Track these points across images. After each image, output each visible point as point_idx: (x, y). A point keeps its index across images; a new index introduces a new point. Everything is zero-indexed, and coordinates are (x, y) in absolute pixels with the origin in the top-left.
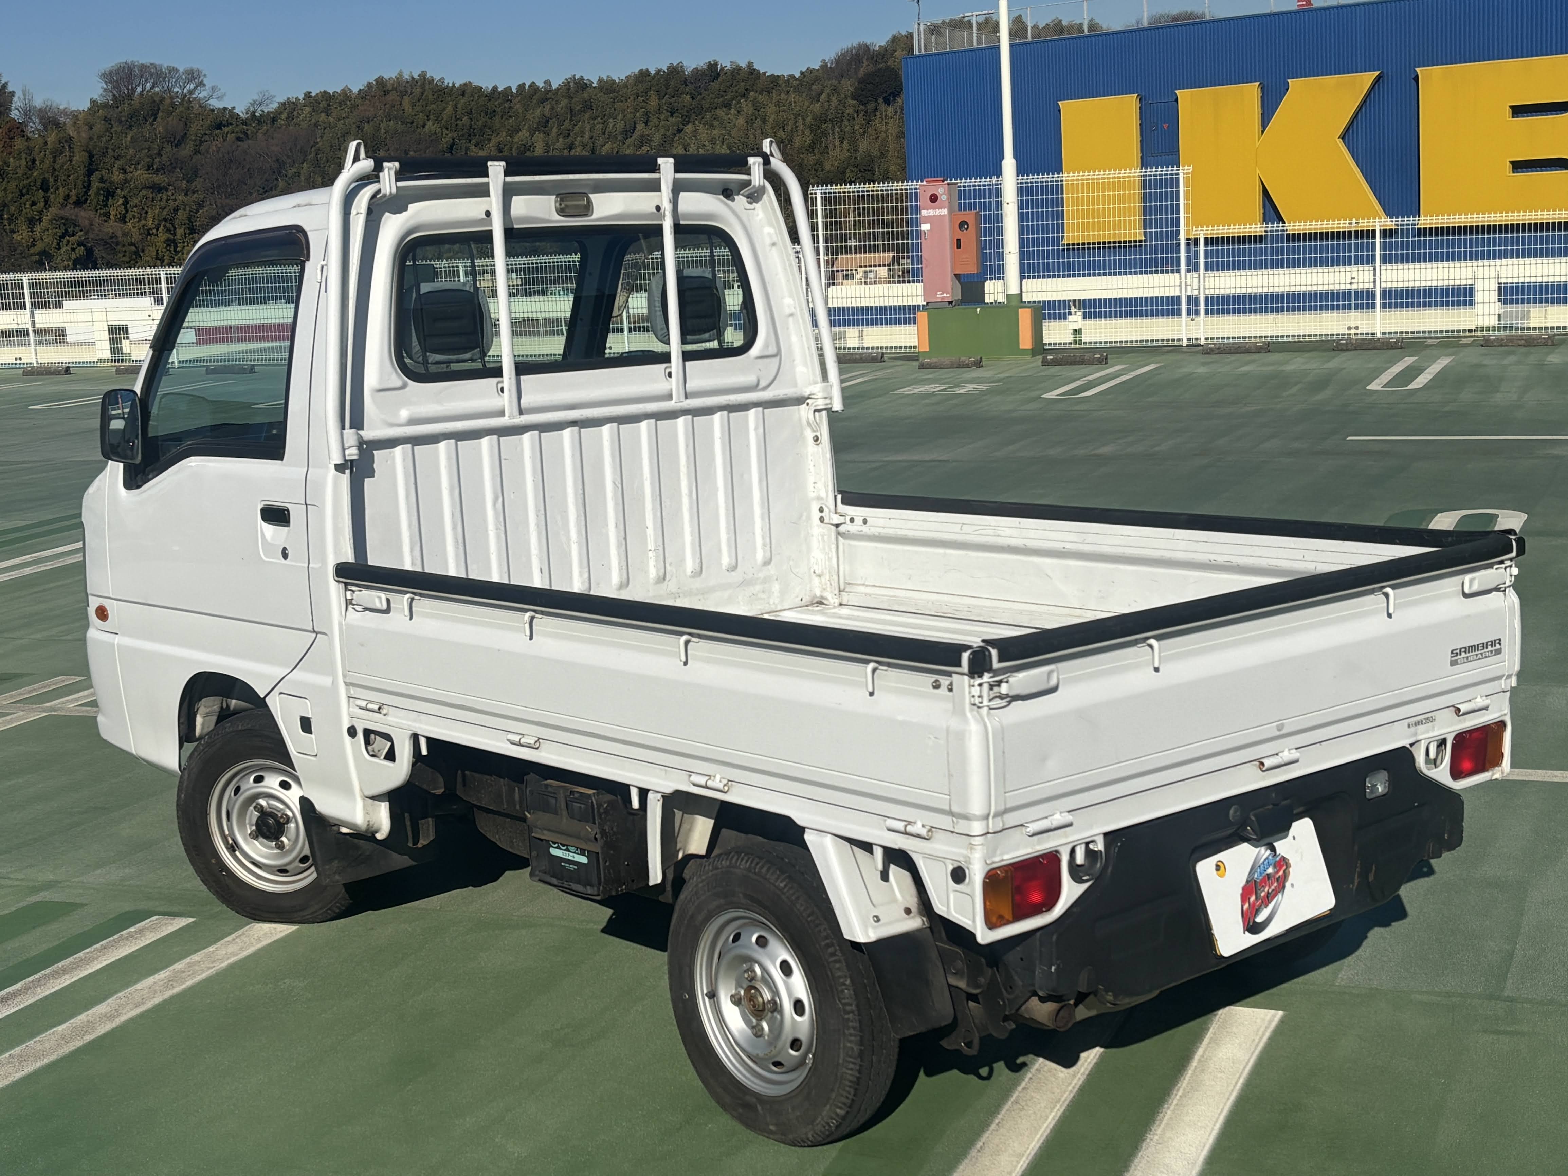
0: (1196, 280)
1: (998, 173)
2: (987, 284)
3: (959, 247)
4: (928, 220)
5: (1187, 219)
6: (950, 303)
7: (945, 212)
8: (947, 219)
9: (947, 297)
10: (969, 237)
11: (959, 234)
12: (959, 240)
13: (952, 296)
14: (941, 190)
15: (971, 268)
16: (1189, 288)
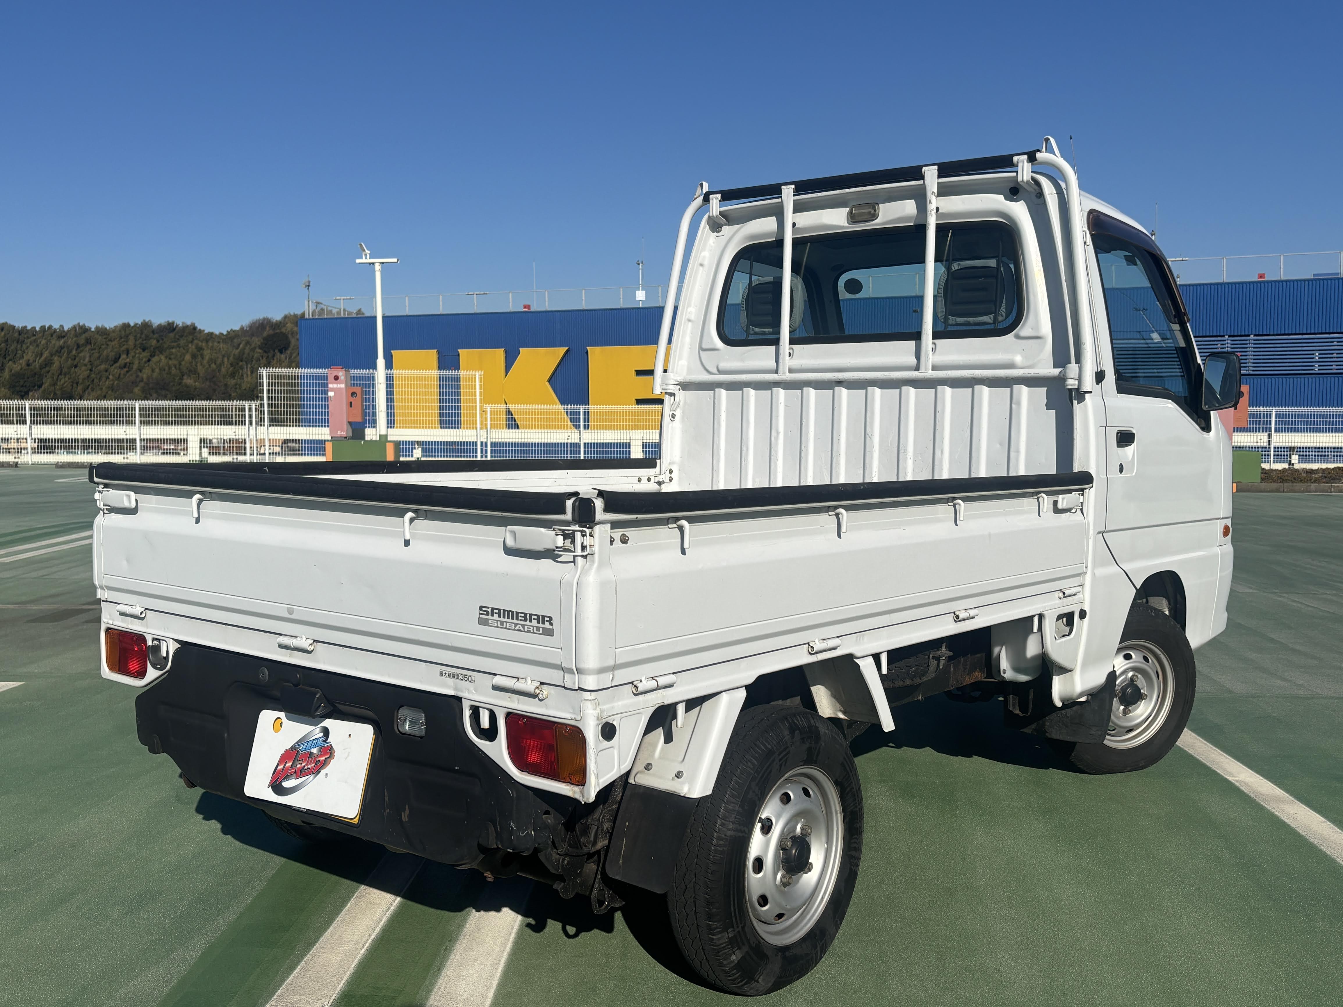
0: (485, 433)
1: (374, 367)
2: (366, 430)
3: (351, 406)
4: (332, 390)
5: (481, 400)
6: (345, 438)
7: (343, 386)
8: (344, 391)
9: (344, 434)
10: (357, 401)
11: (351, 399)
12: (351, 403)
13: (347, 433)
14: (341, 374)
15: (359, 419)
16: (482, 437)
